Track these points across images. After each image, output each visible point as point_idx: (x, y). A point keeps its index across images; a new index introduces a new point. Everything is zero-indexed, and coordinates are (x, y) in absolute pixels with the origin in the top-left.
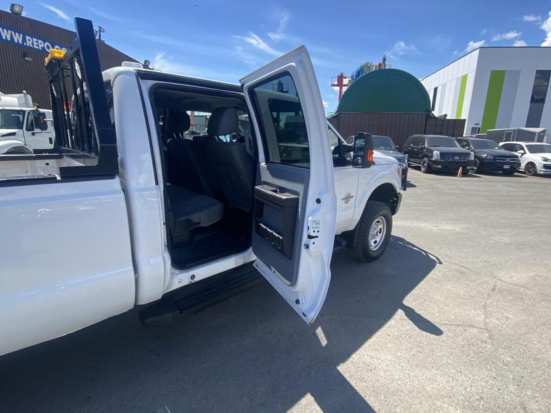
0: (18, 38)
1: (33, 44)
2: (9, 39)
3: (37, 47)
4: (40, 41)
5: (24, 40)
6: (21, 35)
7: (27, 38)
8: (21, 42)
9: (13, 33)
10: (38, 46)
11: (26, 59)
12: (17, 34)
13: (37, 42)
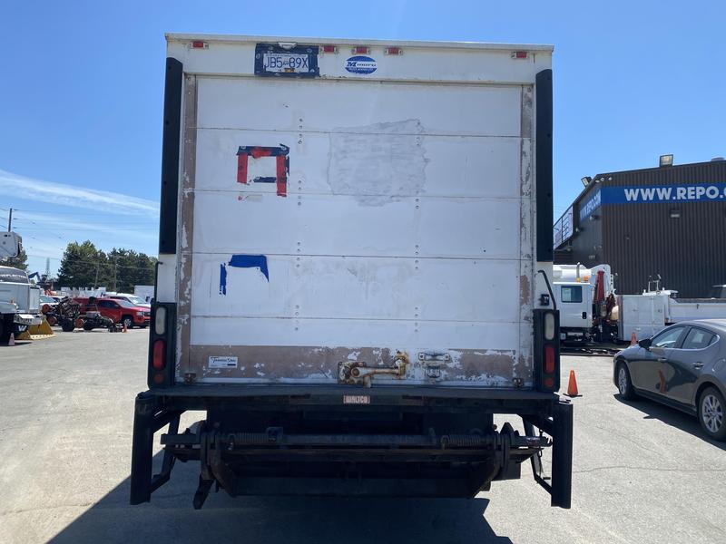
0: (664, 194)
1: (686, 195)
2: (651, 198)
3: (694, 197)
4: (698, 188)
5: (674, 193)
6: (670, 189)
7: (679, 189)
8: (667, 198)
9: (658, 190)
10: (695, 195)
11: (673, 216)
12: (664, 189)
13: (695, 190)
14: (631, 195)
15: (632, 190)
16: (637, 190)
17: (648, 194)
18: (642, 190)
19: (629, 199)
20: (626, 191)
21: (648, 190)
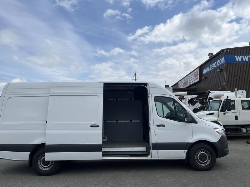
9: (249, 56)
14: (238, 59)
15: (238, 56)
16: (241, 56)
17: (246, 59)
18: (243, 56)
19: (237, 61)
20: (236, 57)
21: (245, 56)
